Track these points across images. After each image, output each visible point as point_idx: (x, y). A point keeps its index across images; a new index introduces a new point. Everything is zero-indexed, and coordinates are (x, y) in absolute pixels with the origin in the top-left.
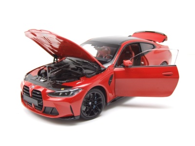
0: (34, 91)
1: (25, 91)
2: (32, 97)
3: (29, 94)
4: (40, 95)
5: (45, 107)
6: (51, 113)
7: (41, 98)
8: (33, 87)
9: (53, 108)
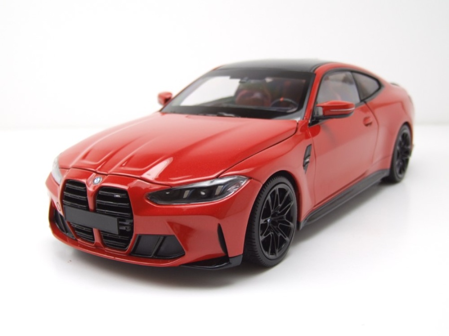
0: (101, 192)
1: (69, 195)
2: (95, 211)
3: (86, 203)
4: (126, 199)
5: (140, 237)
6: (156, 254)
7: (129, 210)
8: (98, 181)
9: (165, 237)
